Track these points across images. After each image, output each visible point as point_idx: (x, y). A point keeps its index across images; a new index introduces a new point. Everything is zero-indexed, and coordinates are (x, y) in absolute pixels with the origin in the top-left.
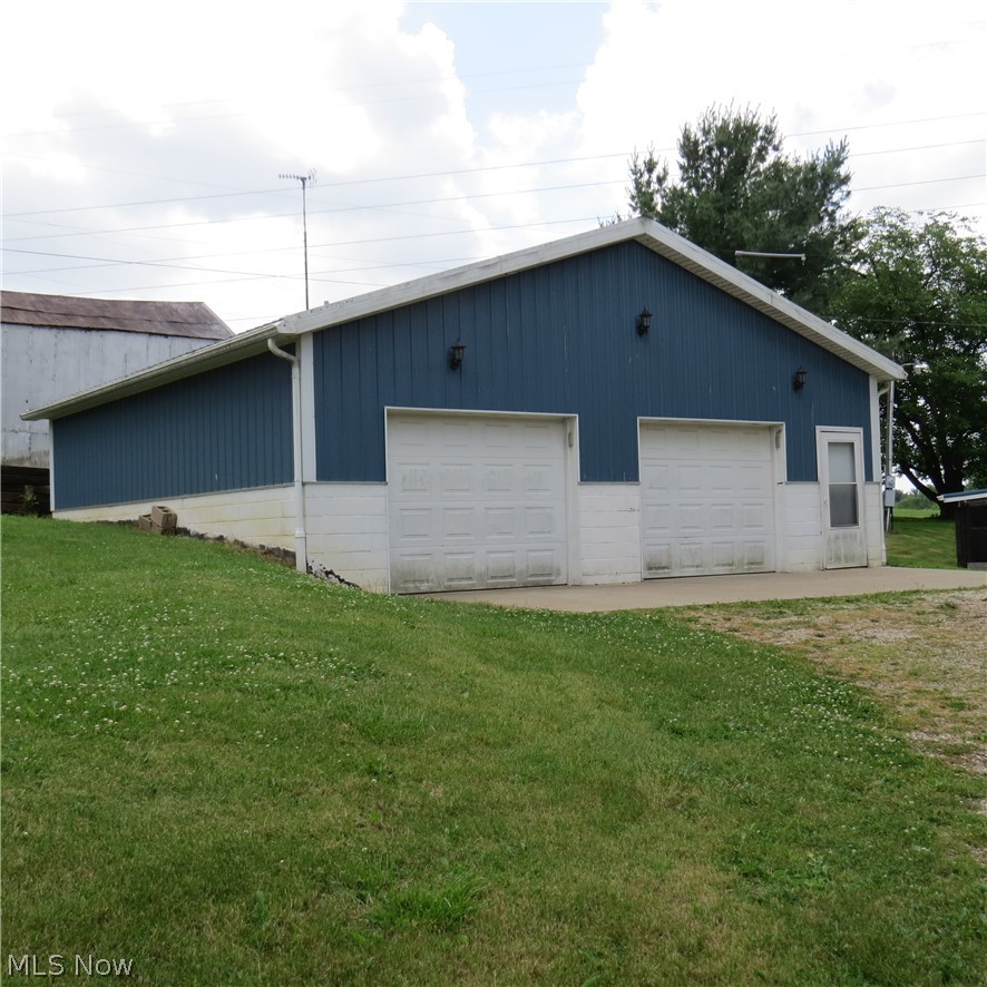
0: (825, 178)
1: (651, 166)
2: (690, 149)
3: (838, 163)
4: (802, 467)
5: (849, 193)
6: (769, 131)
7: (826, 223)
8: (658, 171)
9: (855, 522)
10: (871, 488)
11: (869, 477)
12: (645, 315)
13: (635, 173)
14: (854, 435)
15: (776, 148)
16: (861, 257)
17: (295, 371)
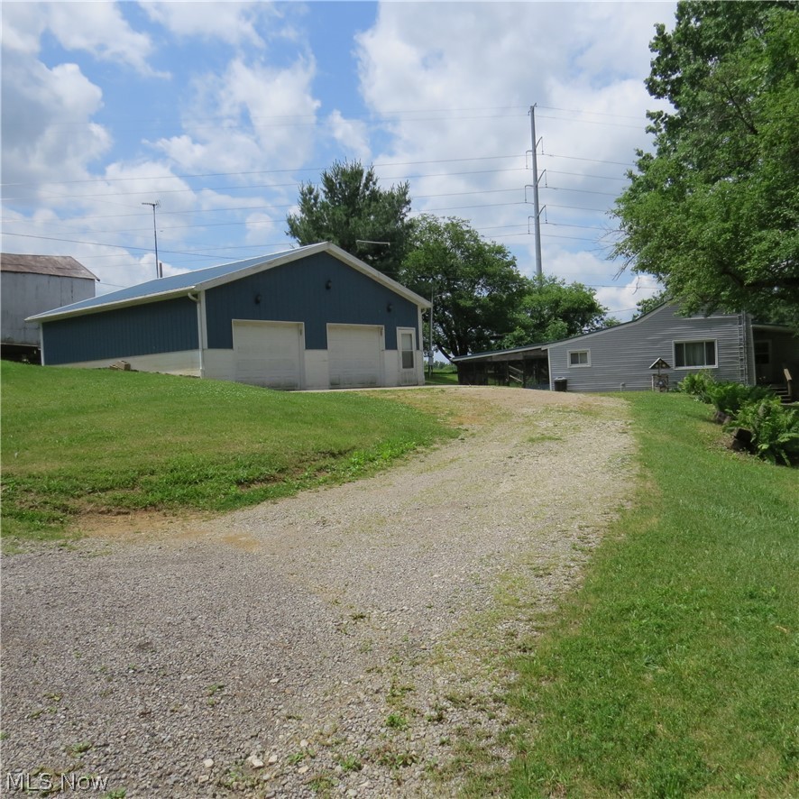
0: (399, 201)
1: (311, 191)
2: (328, 182)
3: (405, 194)
4: (391, 344)
5: (410, 209)
6: (370, 175)
7: (400, 223)
8: (315, 193)
9: (412, 366)
10: (419, 352)
11: (418, 348)
12: (329, 281)
13: (302, 194)
14: (412, 331)
15: (374, 184)
16: (416, 239)
17: (198, 305)
